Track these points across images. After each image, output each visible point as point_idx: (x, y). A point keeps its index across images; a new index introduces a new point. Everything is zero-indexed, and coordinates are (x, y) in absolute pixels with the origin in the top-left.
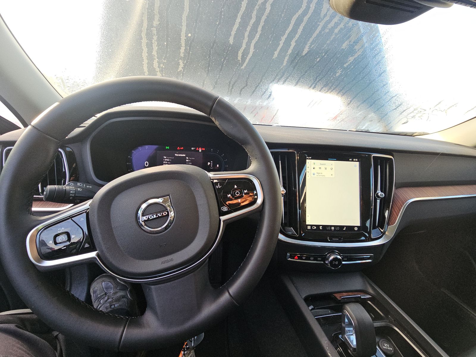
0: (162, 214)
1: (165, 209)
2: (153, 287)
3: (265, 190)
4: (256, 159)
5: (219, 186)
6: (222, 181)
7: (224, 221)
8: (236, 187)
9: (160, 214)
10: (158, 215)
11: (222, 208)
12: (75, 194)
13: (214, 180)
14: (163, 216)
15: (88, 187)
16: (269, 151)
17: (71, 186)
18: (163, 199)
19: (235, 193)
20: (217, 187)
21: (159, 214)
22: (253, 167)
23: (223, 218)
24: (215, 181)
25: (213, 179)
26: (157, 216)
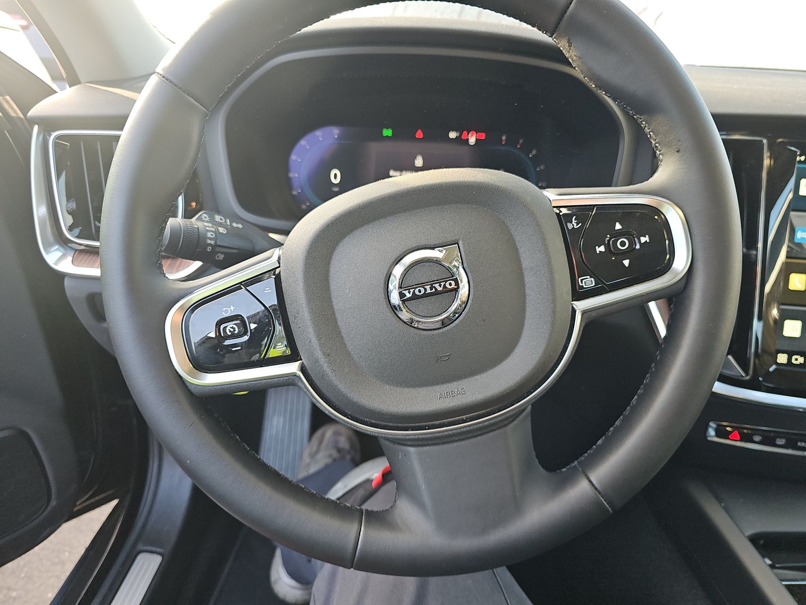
0: (445, 285)
1: (450, 275)
2: (412, 449)
3: (697, 239)
4: (678, 151)
5: (575, 224)
6: (581, 211)
7: (584, 313)
8: (618, 226)
9: (440, 286)
10: (435, 287)
11: (582, 280)
12: (215, 239)
13: (561, 209)
14: (446, 291)
15: (235, 225)
16: (718, 138)
17: (204, 221)
18: (444, 251)
19: (615, 243)
20: (570, 226)
21: (437, 286)
22: (663, 175)
23: (581, 305)
24: (564, 211)
25: (558, 207)
26: (434, 290)
